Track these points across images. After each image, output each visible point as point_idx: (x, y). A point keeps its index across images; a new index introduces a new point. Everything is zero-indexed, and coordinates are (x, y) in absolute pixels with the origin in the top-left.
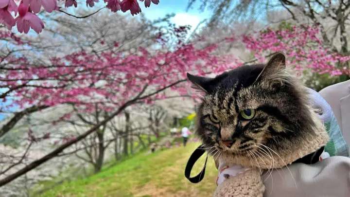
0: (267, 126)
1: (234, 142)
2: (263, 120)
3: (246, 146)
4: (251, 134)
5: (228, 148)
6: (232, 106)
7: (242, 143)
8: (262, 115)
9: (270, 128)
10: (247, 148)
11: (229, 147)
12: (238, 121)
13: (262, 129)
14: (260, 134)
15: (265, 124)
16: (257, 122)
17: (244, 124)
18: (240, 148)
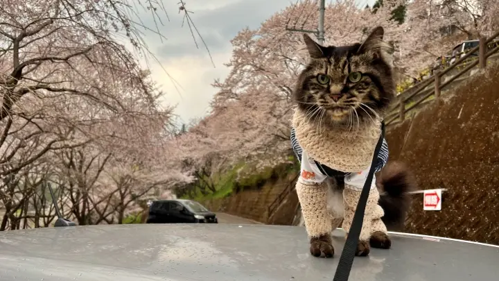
0: (368, 90)
1: (342, 96)
2: (367, 84)
3: (352, 101)
4: (356, 93)
5: (334, 102)
6: (346, 67)
7: (348, 98)
8: (368, 80)
9: (370, 92)
10: (351, 103)
11: (336, 101)
12: (347, 82)
13: (365, 91)
14: (362, 94)
15: (367, 88)
16: (363, 84)
17: (351, 85)
18: (346, 102)
